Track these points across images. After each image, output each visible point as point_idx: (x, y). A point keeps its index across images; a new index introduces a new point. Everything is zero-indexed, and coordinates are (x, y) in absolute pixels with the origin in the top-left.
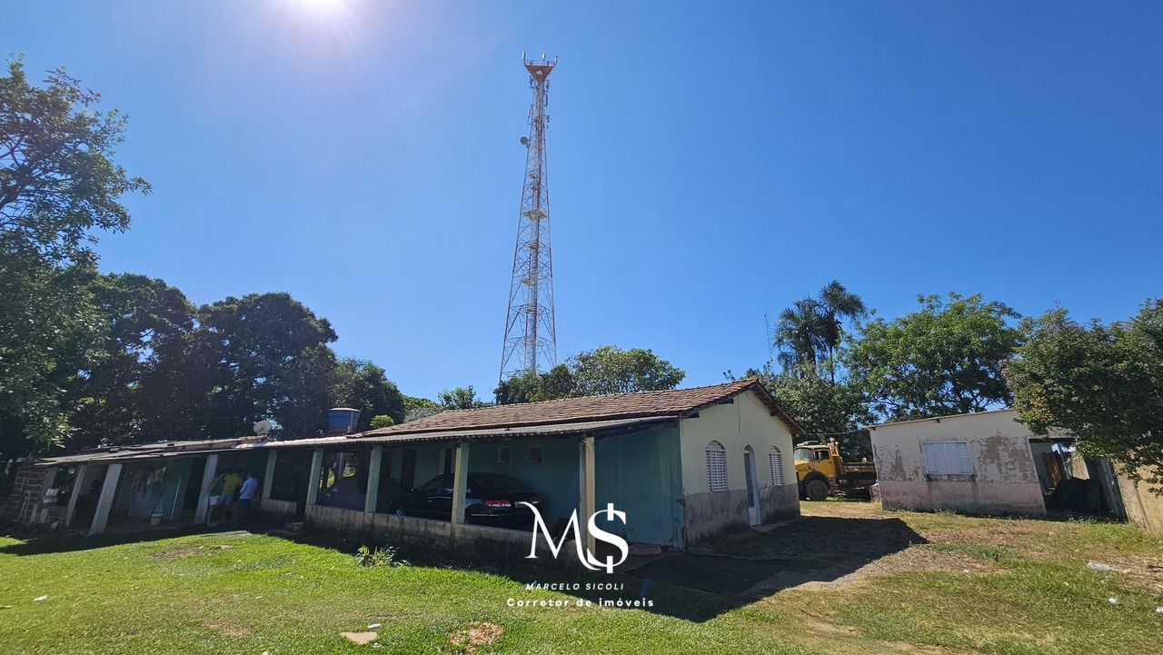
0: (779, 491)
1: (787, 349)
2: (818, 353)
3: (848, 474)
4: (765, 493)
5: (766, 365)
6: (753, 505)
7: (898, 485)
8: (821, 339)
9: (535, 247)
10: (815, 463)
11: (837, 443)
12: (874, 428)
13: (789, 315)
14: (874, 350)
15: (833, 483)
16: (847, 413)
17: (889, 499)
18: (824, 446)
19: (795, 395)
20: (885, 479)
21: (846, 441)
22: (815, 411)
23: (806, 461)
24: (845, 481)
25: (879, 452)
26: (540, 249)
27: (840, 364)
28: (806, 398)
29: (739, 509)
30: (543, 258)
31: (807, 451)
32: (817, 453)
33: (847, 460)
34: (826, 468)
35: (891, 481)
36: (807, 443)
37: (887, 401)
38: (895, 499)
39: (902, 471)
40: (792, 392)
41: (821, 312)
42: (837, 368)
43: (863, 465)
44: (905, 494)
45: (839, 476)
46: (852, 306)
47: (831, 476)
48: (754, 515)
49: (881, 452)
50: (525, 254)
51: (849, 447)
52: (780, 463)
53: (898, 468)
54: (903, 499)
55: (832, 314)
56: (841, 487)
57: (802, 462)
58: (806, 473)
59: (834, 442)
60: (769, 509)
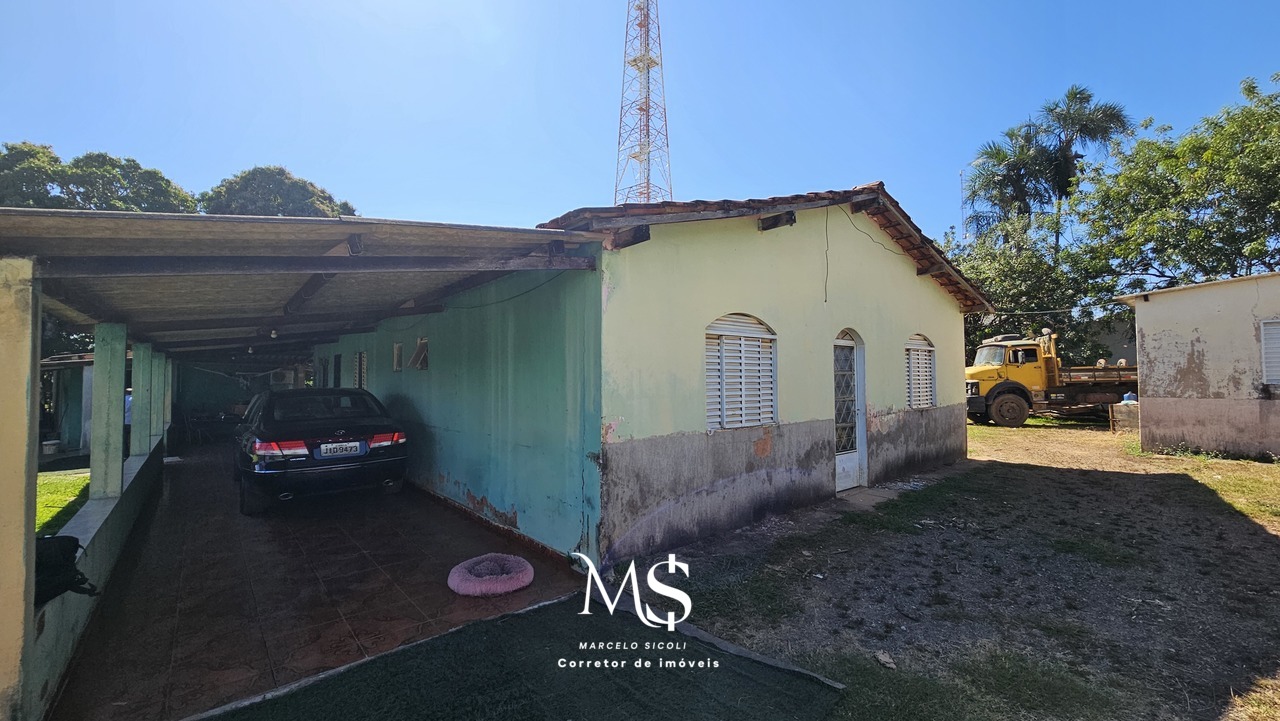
0: (918, 420)
1: (983, 207)
2: (1035, 206)
3: (1068, 385)
4: (884, 424)
5: (949, 231)
6: (853, 447)
7: (1189, 405)
8: (1043, 185)
9: (645, 110)
10: (1012, 368)
11: (1054, 336)
12: (1146, 298)
13: (995, 154)
14: (1144, 183)
15: (1039, 399)
16: (1078, 291)
17: (1159, 432)
18: (1031, 342)
19: (989, 270)
20: (1156, 395)
21: (1070, 334)
22: (1022, 294)
23: (995, 365)
24: (1061, 396)
25: (1149, 344)
26: (652, 111)
27: (1075, 218)
28: (1007, 274)
29: (806, 461)
30: (656, 123)
31: (999, 350)
32: (1015, 353)
33: (1068, 363)
34: (1031, 377)
35: (1171, 400)
36: (1000, 337)
37: (1151, 271)
38: (1173, 432)
39: (1202, 379)
40: (985, 266)
41: (1049, 142)
42: (1068, 224)
43: (1098, 370)
44: (1200, 422)
45: (1051, 386)
46: (1104, 124)
47: (1037, 388)
48: (849, 470)
49: (1156, 344)
50: (633, 119)
51: (1073, 345)
52: (931, 366)
53: (1192, 373)
54: (1192, 433)
55: (1069, 143)
56: (1052, 405)
57: (989, 367)
58: (993, 384)
59: (1050, 334)
60: (892, 453)
